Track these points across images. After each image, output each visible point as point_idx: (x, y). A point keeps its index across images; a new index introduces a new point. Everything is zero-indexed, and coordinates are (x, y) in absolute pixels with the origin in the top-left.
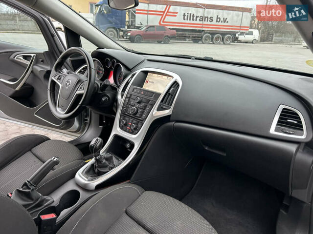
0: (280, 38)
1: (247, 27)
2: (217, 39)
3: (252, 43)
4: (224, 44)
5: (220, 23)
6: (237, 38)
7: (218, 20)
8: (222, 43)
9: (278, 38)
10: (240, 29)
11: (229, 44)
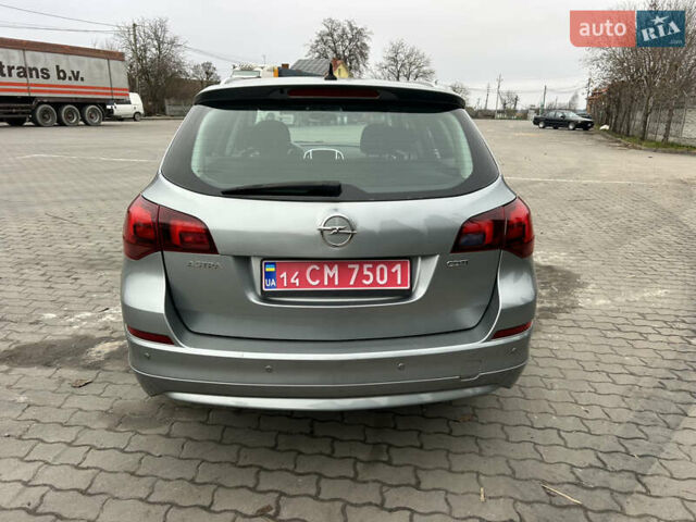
0: (179, 108)
1: (124, 90)
2: (70, 114)
3: (134, 119)
4: (87, 124)
5: (67, 82)
6: (111, 111)
7: (62, 75)
8: (82, 123)
9: (174, 108)
10: (112, 94)
11: (98, 125)
